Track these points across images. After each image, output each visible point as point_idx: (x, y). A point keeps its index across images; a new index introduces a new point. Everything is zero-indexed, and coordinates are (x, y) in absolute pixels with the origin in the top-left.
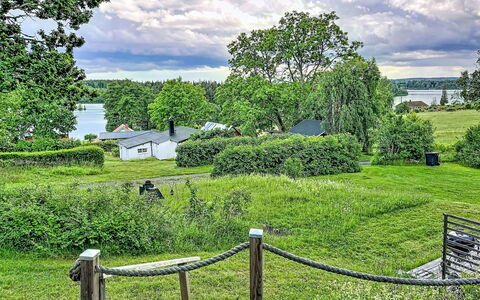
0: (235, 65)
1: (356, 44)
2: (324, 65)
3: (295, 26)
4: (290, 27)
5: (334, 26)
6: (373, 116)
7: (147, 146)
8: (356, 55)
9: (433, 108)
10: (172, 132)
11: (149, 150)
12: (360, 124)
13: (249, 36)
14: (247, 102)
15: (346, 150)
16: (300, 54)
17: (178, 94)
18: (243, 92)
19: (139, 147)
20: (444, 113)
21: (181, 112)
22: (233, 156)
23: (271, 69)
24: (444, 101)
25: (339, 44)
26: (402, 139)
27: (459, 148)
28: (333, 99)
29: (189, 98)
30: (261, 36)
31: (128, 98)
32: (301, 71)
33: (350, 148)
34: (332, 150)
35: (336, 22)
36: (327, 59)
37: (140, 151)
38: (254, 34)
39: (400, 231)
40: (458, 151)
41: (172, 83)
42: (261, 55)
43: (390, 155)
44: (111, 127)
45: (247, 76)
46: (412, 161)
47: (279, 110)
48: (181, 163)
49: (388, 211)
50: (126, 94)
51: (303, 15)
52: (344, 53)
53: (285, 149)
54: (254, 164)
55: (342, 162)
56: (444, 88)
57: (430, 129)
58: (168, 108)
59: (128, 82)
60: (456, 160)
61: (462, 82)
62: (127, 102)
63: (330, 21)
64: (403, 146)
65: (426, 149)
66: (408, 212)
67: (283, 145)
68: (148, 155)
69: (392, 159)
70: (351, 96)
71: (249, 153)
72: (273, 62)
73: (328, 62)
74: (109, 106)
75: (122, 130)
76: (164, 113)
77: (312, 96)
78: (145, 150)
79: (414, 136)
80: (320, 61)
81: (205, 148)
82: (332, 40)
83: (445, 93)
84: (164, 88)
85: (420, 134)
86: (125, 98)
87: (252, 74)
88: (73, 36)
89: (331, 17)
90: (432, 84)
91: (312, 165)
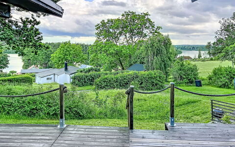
0: (99, 35)
1: (159, 28)
2: (144, 37)
3: (129, 18)
4: (127, 18)
5: (148, 19)
6: (169, 63)
7: (52, 76)
8: (158, 33)
9: (195, 60)
10: (66, 69)
11: (53, 79)
12: (163, 66)
13: (106, 21)
14: (105, 54)
15: (158, 78)
16: (131, 31)
18: (103, 49)
19: (47, 77)
20: (200, 62)
21: (69, 59)
22: (105, 80)
23: (117, 38)
24: (200, 56)
25: (150, 27)
26: (184, 73)
27: (210, 79)
28: (149, 53)
29: (74, 51)
30: (112, 22)
32: (132, 39)
33: (160, 77)
34: (151, 78)
35: (149, 17)
36: (145, 34)
37: (48, 79)
38: (108, 20)
39: (191, 112)
40: (210, 80)
41: (65, 43)
42: (112, 31)
43: (179, 81)
45: (105, 41)
46: (189, 84)
47: (121, 59)
49: (184, 104)
51: (133, 13)
52: (153, 31)
54: (115, 84)
55: (156, 84)
56: (200, 50)
57: (196, 69)
58: (62, 56)
60: (209, 84)
61: (208, 47)
63: (146, 16)
64: (184, 77)
65: (195, 79)
66: (192, 104)
67: (129, 75)
68: (52, 81)
69: (180, 83)
70: (158, 52)
71: (113, 79)
72: (118, 35)
73: (146, 36)
76: (60, 59)
77: (138, 52)
78: (51, 79)
79: (189, 72)
80: (141, 35)
81: (87, 77)
82: (147, 25)
83: (200, 53)
84: (61, 46)
85: (192, 71)
87: (107, 40)
89: (147, 14)
90: (193, 48)
91: (142, 85)
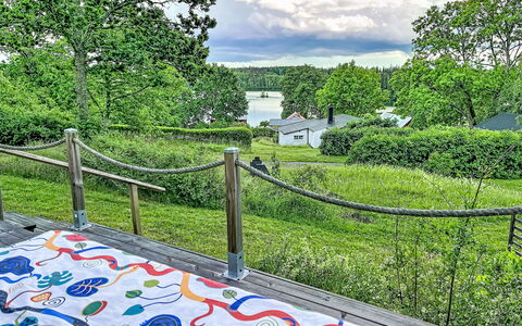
0: (420, 46)
7: (304, 133)
10: (331, 120)
11: (305, 138)
13: (442, 8)
14: (427, 89)
17: (348, 80)
18: (424, 77)
19: (296, 134)
21: (349, 100)
22: (368, 145)
23: (468, 50)
29: (361, 84)
30: (457, 9)
31: (305, 85)
37: (296, 138)
38: (448, 6)
41: (344, 67)
42: (456, 33)
44: (286, 115)
45: (435, 58)
47: (473, 100)
48: (324, 150)
50: (304, 80)
53: (437, 142)
54: (394, 155)
58: (336, 94)
59: (307, 68)
62: (303, 90)
68: (303, 142)
71: (388, 143)
72: (473, 41)
74: (287, 93)
75: (295, 117)
78: (301, 137)
86: (301, 85)
87: (441, 56)
88: (207, 18)
91: (474, 165)
